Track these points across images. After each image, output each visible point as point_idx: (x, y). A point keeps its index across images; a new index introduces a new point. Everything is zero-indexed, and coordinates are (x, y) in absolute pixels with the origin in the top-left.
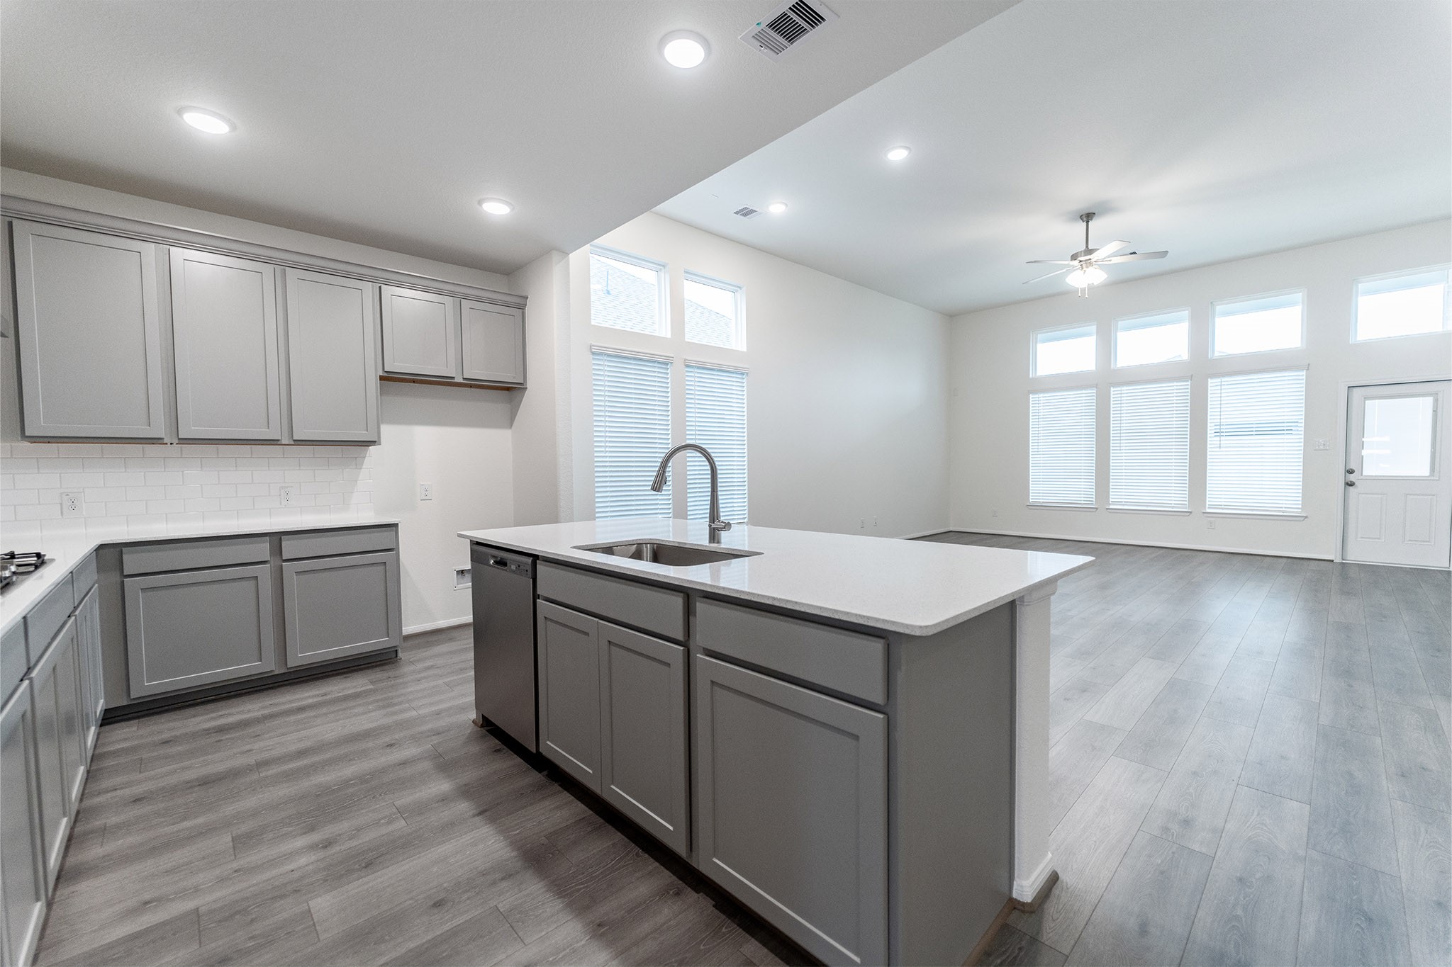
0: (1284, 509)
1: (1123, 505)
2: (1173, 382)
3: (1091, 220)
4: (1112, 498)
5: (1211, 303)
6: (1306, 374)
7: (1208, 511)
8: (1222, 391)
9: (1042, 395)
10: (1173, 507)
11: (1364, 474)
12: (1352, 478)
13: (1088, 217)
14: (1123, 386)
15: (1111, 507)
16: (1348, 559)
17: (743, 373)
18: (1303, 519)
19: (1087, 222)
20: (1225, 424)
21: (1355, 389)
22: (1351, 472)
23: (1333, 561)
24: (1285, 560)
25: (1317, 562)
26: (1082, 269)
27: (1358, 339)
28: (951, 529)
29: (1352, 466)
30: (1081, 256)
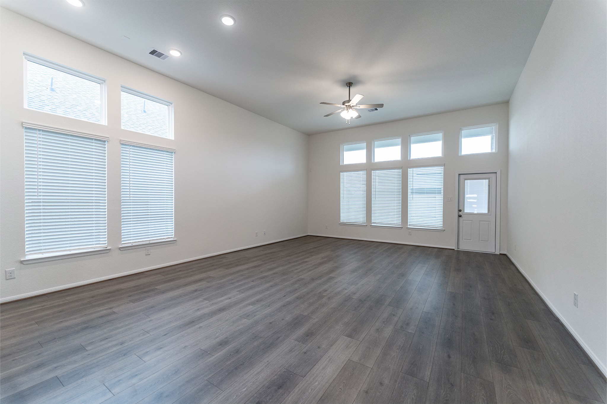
0: (436, 227)
1: (377, 224)
2: (395, 170)
3: (351, 86)
4: (373, 221)
5: (409, 135)
6: (444, 168)
7: (409, 227)
8: (413, 174)
9: (345, 173)
10: (395, 225)
11: (465, 212)
12: (461, 213)
13: (349, 84)
14: (376, 171)
15: (372, 225)
16: (460, 248)
17: (170, 152)
18: (443, 231)
19: (350, 87)
20: (415, 188)
21: (461, 175)
22: (460, 211)
23: (454, 249)
24: (437, 249)
25: (448, 250)
26: (347, 110)
27: (462, 154)
28: (309, 234)
29: (461, 208)
30: (346, 103)
